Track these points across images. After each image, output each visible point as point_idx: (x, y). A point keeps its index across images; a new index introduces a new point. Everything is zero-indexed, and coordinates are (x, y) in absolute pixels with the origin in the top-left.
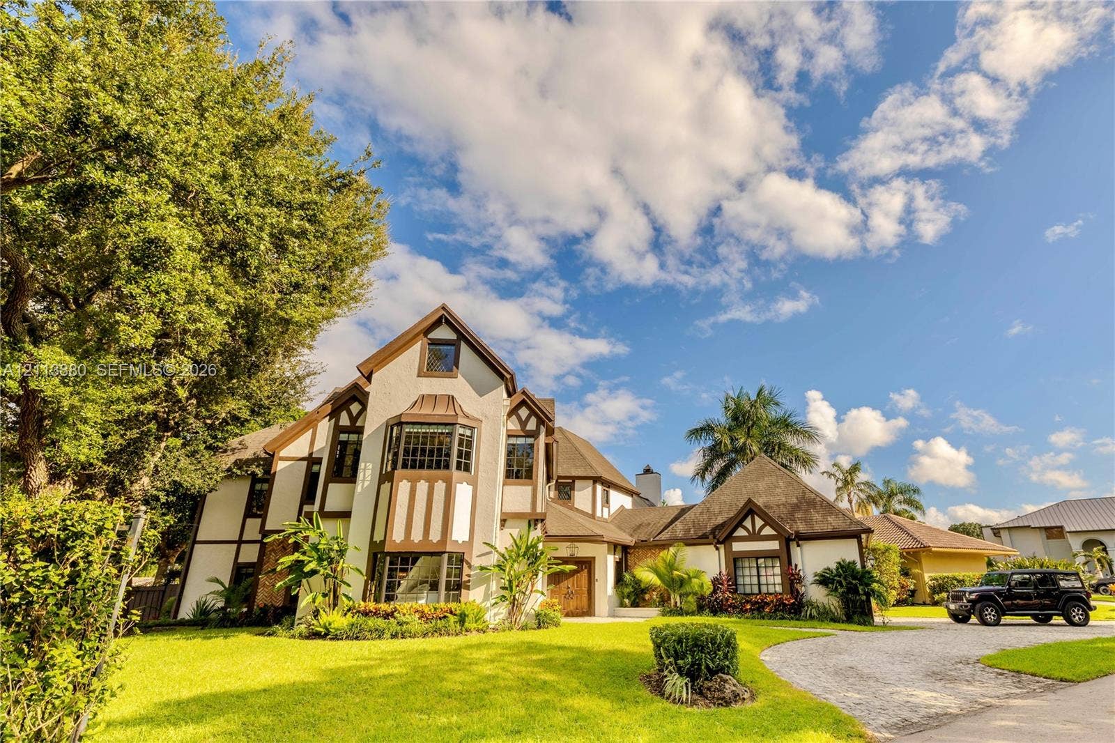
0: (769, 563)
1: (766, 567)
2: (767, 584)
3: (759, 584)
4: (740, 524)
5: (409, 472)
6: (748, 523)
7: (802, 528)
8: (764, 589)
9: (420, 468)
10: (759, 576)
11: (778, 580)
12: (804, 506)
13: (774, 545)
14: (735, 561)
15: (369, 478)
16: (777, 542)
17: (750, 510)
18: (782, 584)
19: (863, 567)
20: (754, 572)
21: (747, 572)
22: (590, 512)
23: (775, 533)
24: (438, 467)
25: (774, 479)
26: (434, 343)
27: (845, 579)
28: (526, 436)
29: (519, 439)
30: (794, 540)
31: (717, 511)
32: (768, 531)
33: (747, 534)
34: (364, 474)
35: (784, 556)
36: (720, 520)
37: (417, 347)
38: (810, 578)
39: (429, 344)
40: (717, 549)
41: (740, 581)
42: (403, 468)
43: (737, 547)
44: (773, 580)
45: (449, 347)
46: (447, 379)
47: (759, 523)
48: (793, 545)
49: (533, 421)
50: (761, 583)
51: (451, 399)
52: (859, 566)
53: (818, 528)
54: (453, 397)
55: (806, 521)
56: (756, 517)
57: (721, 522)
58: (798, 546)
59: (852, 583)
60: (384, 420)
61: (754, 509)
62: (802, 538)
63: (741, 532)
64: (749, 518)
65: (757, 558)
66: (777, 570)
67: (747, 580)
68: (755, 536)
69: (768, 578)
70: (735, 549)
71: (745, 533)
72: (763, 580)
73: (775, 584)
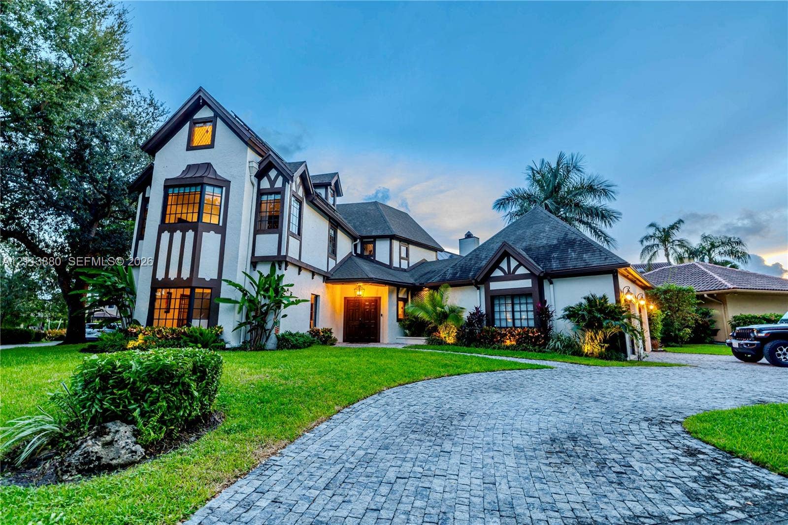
0: (523, 300)
1: (520, 304)
2: (521, 319)
3: (514, 319)
4: (496, 266)
6: (504, 265)
7: (556, 266)
8: (518, 323)
10: (513, 312)
11: (531, 315)
13: (527, 283)
14: (493, 298)
16: (530, 280)
17: (505, 252)
18: (535, 319)
19: (618, 301)
20: (510, 308)
21: (503, 308)
22: (388, 264)
23: (528, 272)
30: (547, 278)
32: (522, 271)
35: (536, 294)
38: (558, 313)
40: (478, 289)
41: (497, 316)
43: (494, 286)
44: (525, 315)
47: (514, 264)
48: (546, 283)
50: (516, 317)
52: (611, 301)
54: (210, 165)
55: (561, 259)
56: (511, 259)
58: (551, 283)
61: (509, 251)
62: (555, 275)
63: (498, 273)
64: (505, 259)
65: (513, 296)
66: (531, 307)
67: (503, 316)
68: (510, 276)
69: (522, 313)
70: (491, 288)
71: (502, 274)
72: (517, 315)
73: (528, 319)
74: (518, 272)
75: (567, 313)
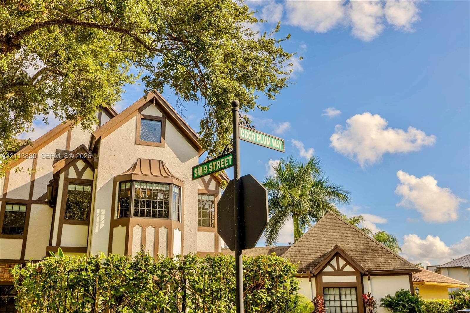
0: (348, 291)
1: (346, 294)
2: (347, 307)
3: (341, 307)
4: (328, 263)
5: (139, 219)
6: (334, 262)
7: (372, 267)
8: (344, 310)
9: (147, 216)
10: (341, 301)
11: (355, 304)
12: (370, 251)
13: (353, 279)
14: (324, 289)
15: (103, 222)
16: (355, 277)
17: (337, 253)
18: (357, 306)
19: (413, 295)
20: (337, 298)
21: (332, 298)
23: (354, 270)
24: (160, 216)
25: (343, 230)
26: (146, 118)
27: (408, 304)
28: (208, 195)
29: (204, 196)
30: (367, 275)
31: (306, 252)
32: (348, 268)
33: (333, 271)
34: (100, 219)
35: (359, 287)
36: (311, 260)
37: (133, 120)
38: (378, 303)
39: (142, 119)
40: (310, 281)
42: (134, 215)
43: (326, 279)
44: (351, 303)
45: (156, 123)
46: (157, 148)
47: (342, 262)
48: (365, 279)
49: (213, 183)
50: (342, 305)
51: (161, 163)
53: (383, 267)
54: (162, 162)
55: (375, 262)
56: (340, 258)
57: (312, 261)
58: (369, 279)
59: (411, 306)
60: (112, 177)
61: (340, 252)
62: (372, 274)
63: (328, 269)
64: (335, 259)
65: (340, 288)
66: (354, 297)
67: (332, 304)
68: (339, 272)
69: (348, 302)
70: (324, 281)
71: (332, 270)
72: (344, 303)
73: (352, 307)
74: (345, 270)
75: (382, 302)
